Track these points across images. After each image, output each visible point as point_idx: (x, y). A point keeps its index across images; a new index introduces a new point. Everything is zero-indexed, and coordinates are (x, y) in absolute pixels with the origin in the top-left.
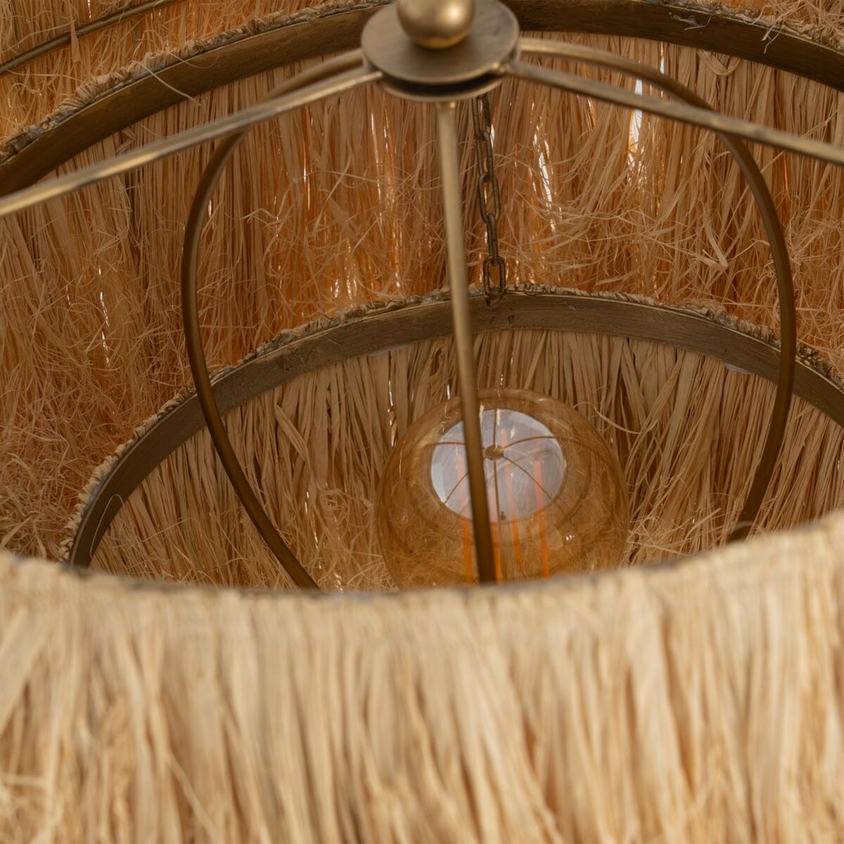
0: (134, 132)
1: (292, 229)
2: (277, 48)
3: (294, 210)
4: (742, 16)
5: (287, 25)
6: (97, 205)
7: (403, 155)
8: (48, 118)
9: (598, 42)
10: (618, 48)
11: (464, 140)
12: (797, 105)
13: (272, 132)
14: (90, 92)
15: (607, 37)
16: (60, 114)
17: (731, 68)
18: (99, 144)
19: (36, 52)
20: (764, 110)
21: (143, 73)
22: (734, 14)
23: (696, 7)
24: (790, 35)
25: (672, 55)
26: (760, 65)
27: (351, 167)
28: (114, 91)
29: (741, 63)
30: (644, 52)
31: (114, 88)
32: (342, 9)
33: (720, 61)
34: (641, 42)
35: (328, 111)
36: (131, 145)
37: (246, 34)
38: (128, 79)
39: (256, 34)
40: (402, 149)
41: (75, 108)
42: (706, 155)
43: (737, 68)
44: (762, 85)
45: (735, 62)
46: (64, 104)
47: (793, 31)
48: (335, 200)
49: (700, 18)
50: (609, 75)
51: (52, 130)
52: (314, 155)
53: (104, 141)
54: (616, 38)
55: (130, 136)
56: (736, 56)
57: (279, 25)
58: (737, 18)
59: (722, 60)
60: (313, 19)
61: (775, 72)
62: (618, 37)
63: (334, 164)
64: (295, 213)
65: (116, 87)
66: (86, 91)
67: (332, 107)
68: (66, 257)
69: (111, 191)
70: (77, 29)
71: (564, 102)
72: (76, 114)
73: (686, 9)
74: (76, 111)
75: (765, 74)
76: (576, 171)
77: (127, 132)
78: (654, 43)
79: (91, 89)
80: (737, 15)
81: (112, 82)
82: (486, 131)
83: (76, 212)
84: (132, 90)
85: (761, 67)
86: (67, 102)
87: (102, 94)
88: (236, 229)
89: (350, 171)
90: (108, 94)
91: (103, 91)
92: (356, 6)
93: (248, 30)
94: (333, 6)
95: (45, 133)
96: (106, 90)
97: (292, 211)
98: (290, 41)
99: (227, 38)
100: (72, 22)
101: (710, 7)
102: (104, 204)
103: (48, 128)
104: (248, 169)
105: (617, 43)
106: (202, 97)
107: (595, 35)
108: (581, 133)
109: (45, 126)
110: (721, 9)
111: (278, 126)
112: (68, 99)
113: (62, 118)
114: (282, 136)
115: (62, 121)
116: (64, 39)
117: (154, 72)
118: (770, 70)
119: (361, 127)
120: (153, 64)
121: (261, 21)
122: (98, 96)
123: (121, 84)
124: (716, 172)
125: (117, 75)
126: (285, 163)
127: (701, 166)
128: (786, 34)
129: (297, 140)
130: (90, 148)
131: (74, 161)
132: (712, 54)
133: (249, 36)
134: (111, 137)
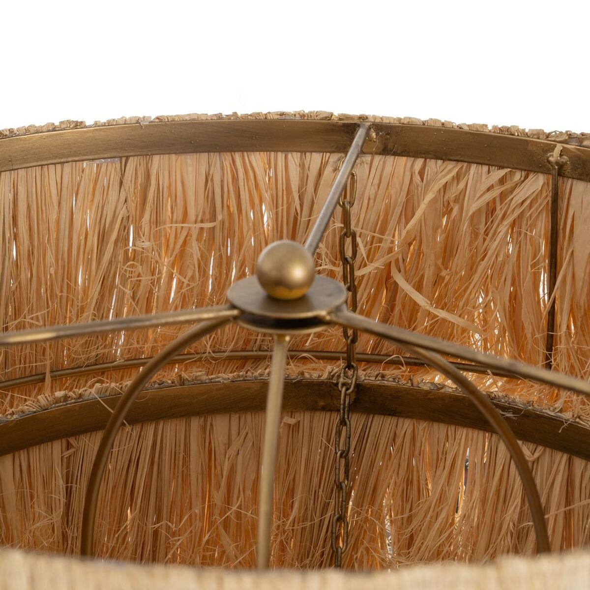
0: (78, 443)
1: (190, 550)
2: (196, 400)
3: (194, 531)
4: (548, 411)
5: (206, 383)
6: (40, 489)
7: (282, 506)
8: (13, 412)
9: (439, 429)
10: (453, 436)
11: (330, 499)
12: (584, 485)
13: (184, 468)
14: (48, 401)
15: (447, 425)
16: (23, 412)
17: (537, 455)
18: (50, 444)
19: (18, 381)
20: (558, 490)
21: (91, 396)
22: (542, 410)
23: (514, 404)
24: (582, 426)
25: (493, 443)
26: (558, 452)
27: (241, 505)
28: (66, 405)
29: (544, 452)
30: (472, 440)
31: (67, 402)
32: (249, 379)
33: (528, 449)
34: (470, 431)
35: (229, 459)
36: (74, 452)
37: (173, 385)
38: (78, 399)
39: (181, 385)
40: (282, 502)
41: (35, 410)
42: (511, 525)
43: (541, 455)
44: (558, 470)
45: (540, 449)
46: (27, 405)
47: (585, 424)
48: (226, 533)
49: (516, 411)
50: (445, 457)
51: (13, 420)
52: (214, 493)
53: (53, 442)
54: (453, 428)
55: (74, 445)
56: (541, 445)
57: (199, 382)
58: (544, 413)
59: (530, 449)
60: (225, 382)
61: (570, 458)
62: (454, 426)
63: (228, 499)
64: (193, 534)
65: (69, 402)
66: (45, 400)
67: (231, 456)
68: (10, 528)
69: (54, 482)
70: (52, 371)
71: (409, 476)
72: (34, 414)
73: (506, 404)
74: (35, 412)
75: (562, 459)
76: (412, 530)
77: (72, 441)
78: (481, 433)
79: (49, 399)
80: (544, 411)
81: (66, 398)
82: (344, 482)
83: (24, 491)
84: (80, 407)
85: (559, 454)
86: (29, 404)
87: (57, 405)
88: (147, 539)
89: (240, 507)
90: (61, 406)
91: (58, 403)
92: (259, 378)
93: (176, 382)
94: (242, 376)
95: (8, 421)
96: (61, 402)
97: (191, 532)
98: (206, 396)
99: (159, 384)
100: (48, 363)
101: (524, 404)
102: (46, 491)
103: (11, 418)
104: (161, 495)
105: (453, 432)
106: (134, 427)
107: (437, 423)
108: (419, 500)
109: (9, 417)
110: (533, 406)
111: (190, 465)
112: (30, 402)
113: (24, 415)
114: (191, 473)
115: (23, 416)
116: (41, 376)
117: (100, 398)
118: (565, 457)
119: (253, 477)
120: (99, 392)
121: (187, 377)
122: (54, 405)
123: (73, 401)
124: (519, 541)
125: (71, 394)
126: (190, 496)
127: (507, 534)
128: (579, 425)
129: (203, 479)
130: (42, 445)
131: (28, 451)
132: (523, 443)
133: (176, 386)
134: (60, 440)
